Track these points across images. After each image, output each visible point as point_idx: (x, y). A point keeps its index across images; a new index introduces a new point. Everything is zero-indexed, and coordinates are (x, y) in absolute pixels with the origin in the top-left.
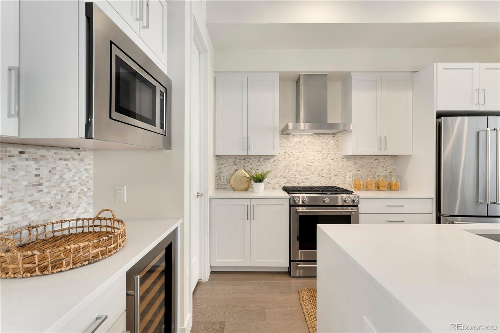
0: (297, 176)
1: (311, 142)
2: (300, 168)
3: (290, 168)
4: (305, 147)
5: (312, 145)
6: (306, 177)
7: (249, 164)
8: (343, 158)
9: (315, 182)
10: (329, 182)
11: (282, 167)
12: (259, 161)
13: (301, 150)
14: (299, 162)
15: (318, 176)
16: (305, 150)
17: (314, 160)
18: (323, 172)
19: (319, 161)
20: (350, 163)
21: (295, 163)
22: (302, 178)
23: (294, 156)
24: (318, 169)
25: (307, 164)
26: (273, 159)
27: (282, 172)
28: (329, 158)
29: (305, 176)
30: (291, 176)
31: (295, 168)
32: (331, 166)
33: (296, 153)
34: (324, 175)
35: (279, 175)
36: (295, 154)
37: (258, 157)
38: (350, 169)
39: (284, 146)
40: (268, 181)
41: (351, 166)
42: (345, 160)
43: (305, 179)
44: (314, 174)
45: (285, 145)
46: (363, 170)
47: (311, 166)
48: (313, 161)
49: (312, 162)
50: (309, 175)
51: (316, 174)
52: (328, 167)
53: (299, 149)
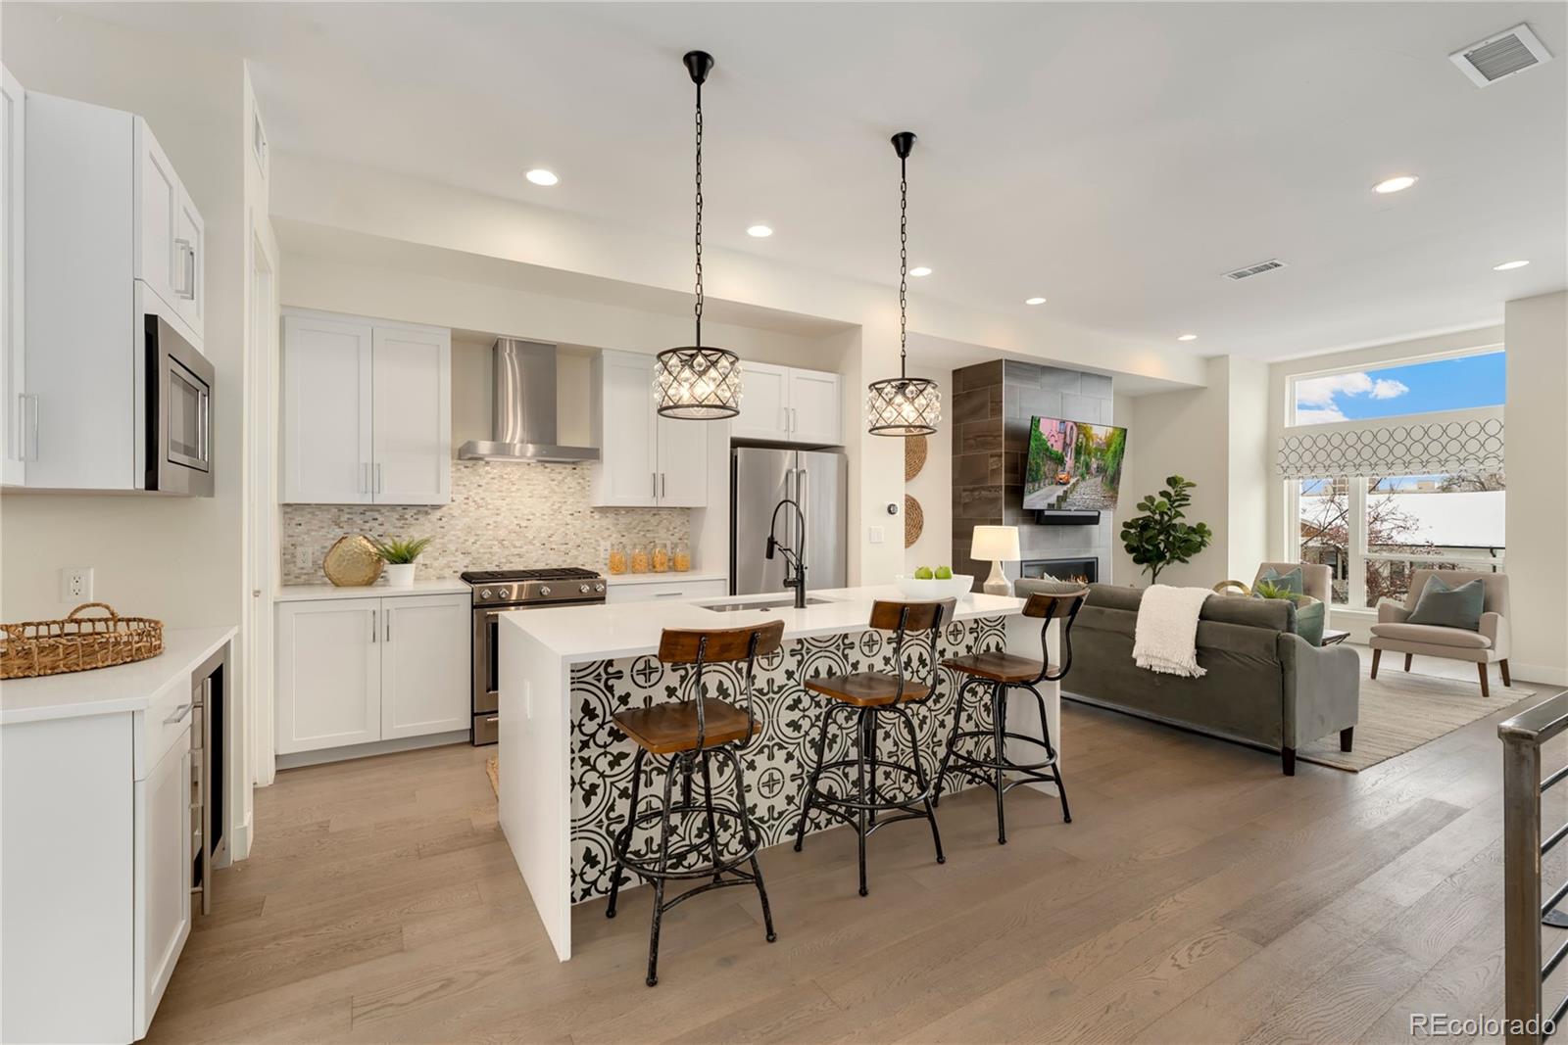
0: (496, 549)
1: (525, 477)
2: (502, 533)
3: (479, 532)
4: (514, 488)
5: (529, 484)
6: (516, 551)
7: (375, 524)
8: (592, 512)
9: (536, 562)
10: (565, 561)
11: (459, 530)
12: (402, 517)
13: (504, 494)
14: (499, 519)
15: (542, 549)
16: (513, 494)
17: (533, 514)
18: (551, 539)
19: (545, 517)
20: (607, 521)
21: (491, 522)
22: (507, 553)
23: (490, 507)
24: (542, 535)
25: (517, 525)
26: (438, 514)
27: (461, 540)
28: (564, 512)
29: (513, 550)
30: (482, 551)
31: (491, 532)
32: (568, 527)
33: (492, 499)
34: (553, 546)
35: (452, 547)
36: (490, 501)
37: (400, 508)
38: (607, 533)
39: (465, 485)
40: (426, 562)
41: (610, 527)
42: (597, 516)
43: (514, 555)
44: (534, 545)
45: (467, 483)
46: (632, 535)
47: (526, 527)
48: (531, 517)
49: (529, 520)
50: (521, 547)
51: (538, 545)
52: (563, 529)
53: (501, 491)
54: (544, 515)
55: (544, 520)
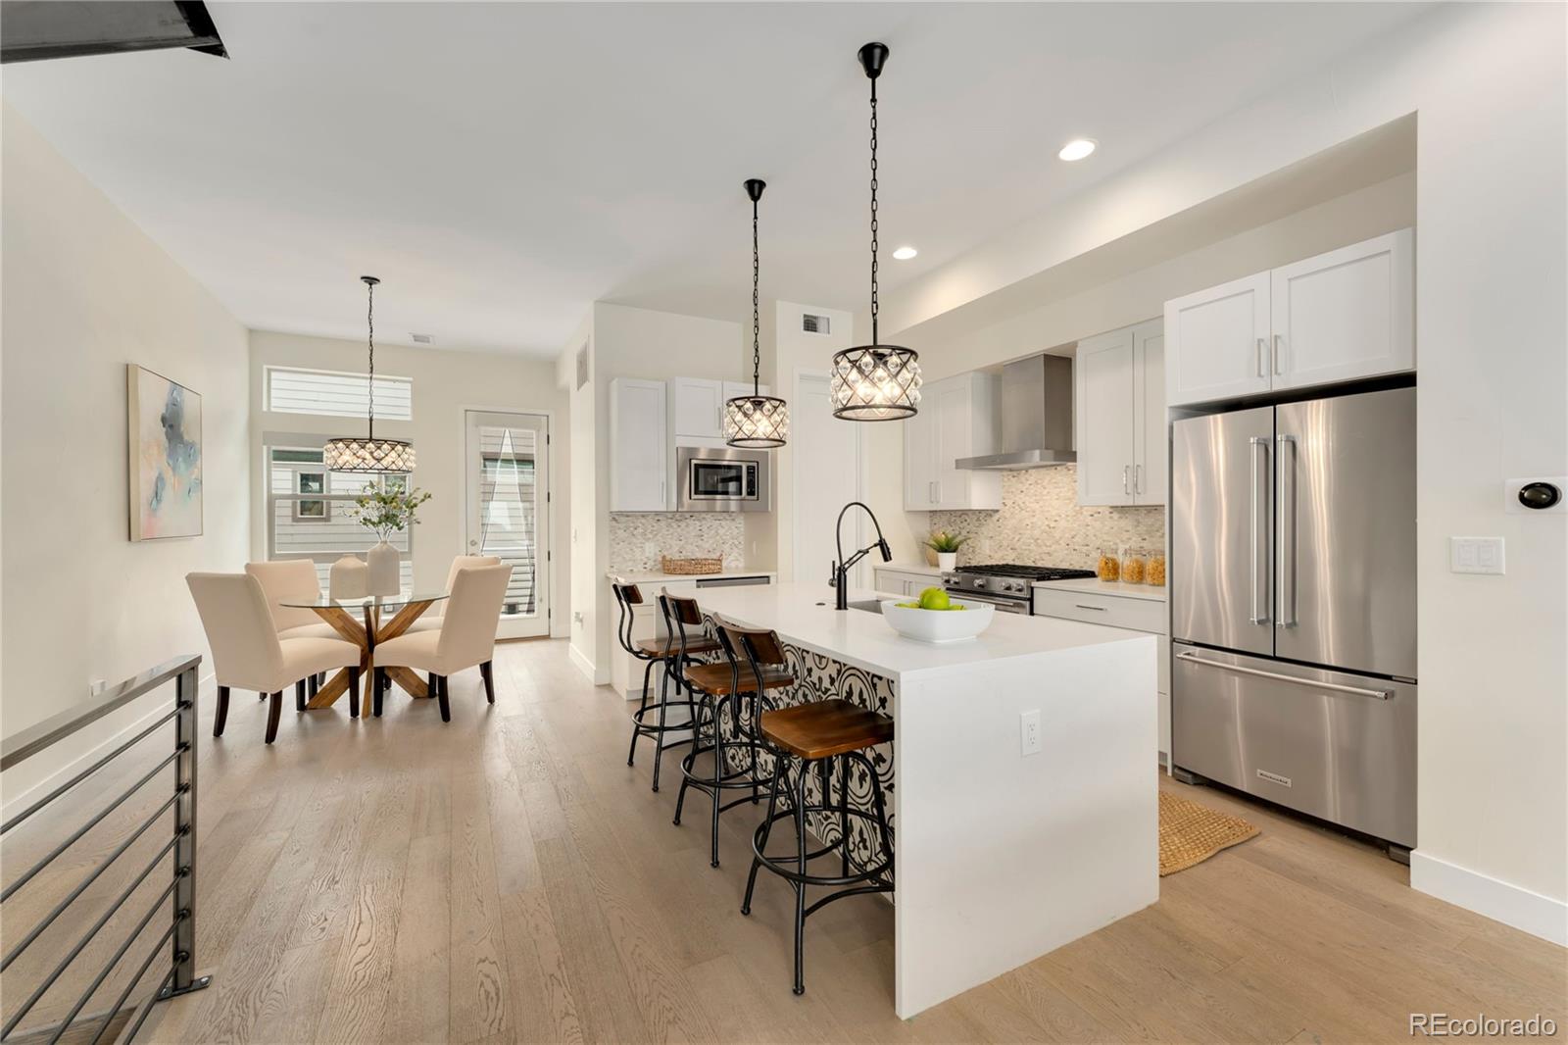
0: (1033, 547)
1: (1054, 481)
2: (1037, 533)
3: (1021, 532)
4: (1045, 492)
5: (1056, 488)
7: (965, 524)
8: (1111, 513)
9: (1061, 561)
10: (1086, 563)
12: (978, 520)
13: (1038, 498)
14: (1035, 520)
16: (1045, 498)
17: (1060, 516)
19: (1068, 518)
20: (1126, 523)
21: (1029, 523)
22: (1040, 551)
23: (1028, 509)
24: (1067, 535)
25: (1048, 525)
26: (997, 516)
27: (1010, 538)
28: (1085, 513)
29: (1044, 548)
30: (1024, 547)
31: (1029, 532)
32: (1089, 528)
33: (1030, 503)
34: (1076, 547)
35: (1005, 543)
36: (1029, 505)
38: (1125, 536)
41: (1130, 528)
42: (1116, 516)
45: (1014, 490)
46: (1154, 539)
47: (1054, 528)
48: (1057, 519)
49: (1056, 521)
50: (1050, 546)
51: (1064, 544)
52: (1084, 531)
53: (1036, 495)
54: (1067, 516)
55: (1068, 521)
